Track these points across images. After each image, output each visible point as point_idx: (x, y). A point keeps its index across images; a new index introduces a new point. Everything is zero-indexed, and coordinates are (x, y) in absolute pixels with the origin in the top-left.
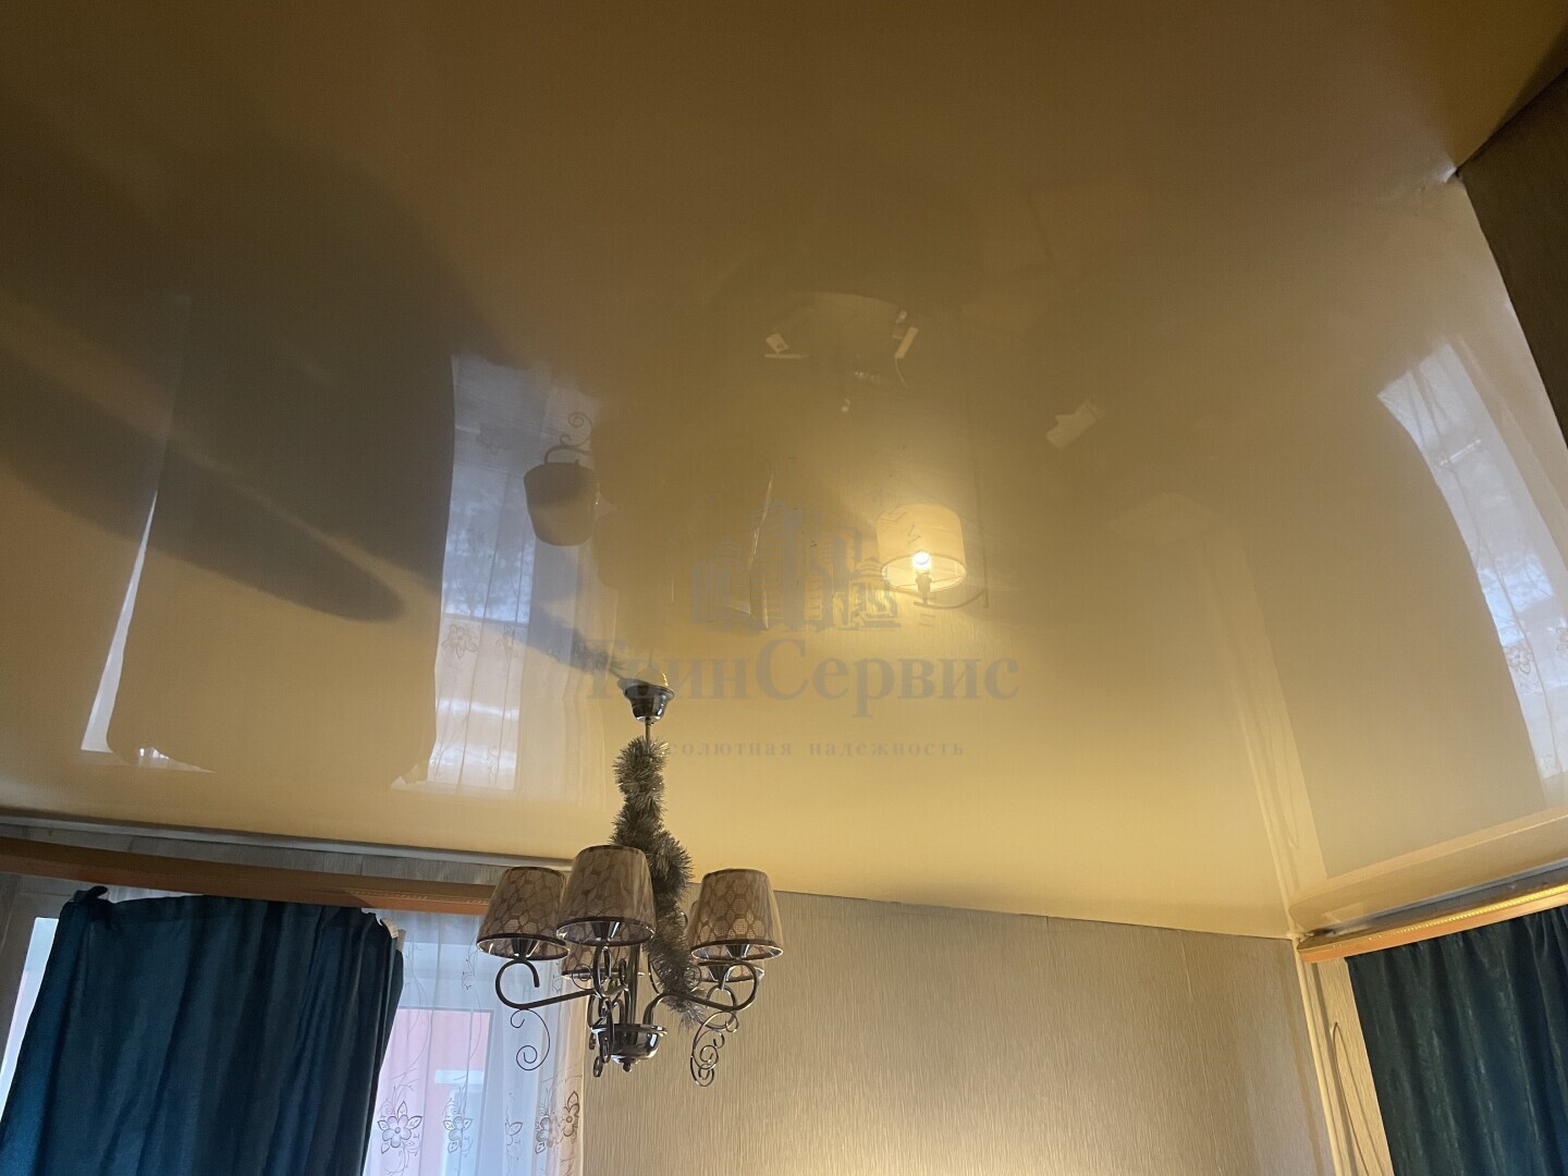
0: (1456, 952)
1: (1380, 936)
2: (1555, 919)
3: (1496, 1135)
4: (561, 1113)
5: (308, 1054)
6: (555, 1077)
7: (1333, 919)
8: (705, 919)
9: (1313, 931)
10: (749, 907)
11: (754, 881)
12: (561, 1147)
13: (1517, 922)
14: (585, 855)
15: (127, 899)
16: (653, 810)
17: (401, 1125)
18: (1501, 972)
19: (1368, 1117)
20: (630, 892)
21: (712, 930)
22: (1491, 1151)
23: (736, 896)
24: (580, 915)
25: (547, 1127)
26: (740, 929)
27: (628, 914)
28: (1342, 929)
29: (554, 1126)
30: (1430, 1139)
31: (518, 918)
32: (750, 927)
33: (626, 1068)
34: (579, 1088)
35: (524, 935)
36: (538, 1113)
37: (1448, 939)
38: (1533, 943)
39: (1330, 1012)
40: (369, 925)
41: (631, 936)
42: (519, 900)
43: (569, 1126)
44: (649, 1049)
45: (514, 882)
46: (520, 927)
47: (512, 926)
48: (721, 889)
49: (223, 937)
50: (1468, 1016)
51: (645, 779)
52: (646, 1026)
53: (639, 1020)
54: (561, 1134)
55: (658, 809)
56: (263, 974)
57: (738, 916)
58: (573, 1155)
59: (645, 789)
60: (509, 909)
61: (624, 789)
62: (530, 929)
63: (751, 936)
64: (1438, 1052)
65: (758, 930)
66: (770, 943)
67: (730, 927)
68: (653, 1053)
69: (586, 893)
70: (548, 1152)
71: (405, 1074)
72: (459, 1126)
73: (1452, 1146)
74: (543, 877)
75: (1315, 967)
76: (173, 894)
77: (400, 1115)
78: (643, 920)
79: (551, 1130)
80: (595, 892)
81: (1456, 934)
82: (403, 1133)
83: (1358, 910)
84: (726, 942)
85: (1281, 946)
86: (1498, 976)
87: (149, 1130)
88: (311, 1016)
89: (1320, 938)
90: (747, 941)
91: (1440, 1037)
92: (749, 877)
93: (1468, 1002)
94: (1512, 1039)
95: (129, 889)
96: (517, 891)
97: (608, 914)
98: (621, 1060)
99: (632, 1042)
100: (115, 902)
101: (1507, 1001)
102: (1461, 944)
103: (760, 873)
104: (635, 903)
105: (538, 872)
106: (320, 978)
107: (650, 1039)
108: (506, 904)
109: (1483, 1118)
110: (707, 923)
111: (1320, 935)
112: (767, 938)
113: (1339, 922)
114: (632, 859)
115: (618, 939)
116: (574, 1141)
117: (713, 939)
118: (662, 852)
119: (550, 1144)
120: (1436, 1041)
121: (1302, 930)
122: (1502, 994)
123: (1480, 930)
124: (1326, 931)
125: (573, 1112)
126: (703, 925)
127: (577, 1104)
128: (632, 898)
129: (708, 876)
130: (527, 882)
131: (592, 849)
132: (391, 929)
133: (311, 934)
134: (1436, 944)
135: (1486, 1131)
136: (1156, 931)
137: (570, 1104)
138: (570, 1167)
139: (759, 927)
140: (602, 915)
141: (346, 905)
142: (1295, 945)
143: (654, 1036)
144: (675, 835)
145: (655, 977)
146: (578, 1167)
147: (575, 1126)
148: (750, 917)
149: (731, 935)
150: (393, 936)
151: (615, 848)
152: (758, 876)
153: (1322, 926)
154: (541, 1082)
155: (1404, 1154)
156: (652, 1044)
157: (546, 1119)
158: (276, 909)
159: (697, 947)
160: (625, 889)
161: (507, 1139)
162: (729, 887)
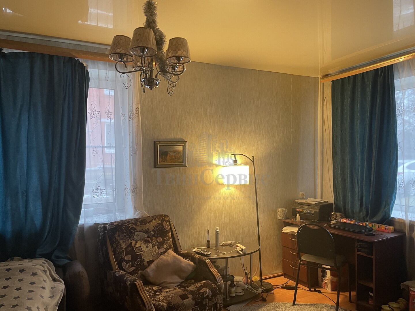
0: (359, 79)
1: (341, 75)
2: (386, 69)
3: (358, 121)
4: (135, 112)
5: (67, 95)
6: (132, 103)
7: (330, 72)
8: (170, 51)
9: (324, 75)
10: (182, 47)
11: (183, 41)
12: (135, 120)
13: (377, 70)
14: (136, 30)
15: (9, 52)
16: (154, 22)
17: (94, 113)
18: (369, 83)
19: (328, 119)
20: (150, 40)
21: (172, 54)
22: (356, 125)
23: (178, 45)
24: (136, 46)
25: (131, 115)
26: (179, 53)
27: (149, 46)
28: (332, 74)
29: (133, 115)
30: (342, 122)
31: (119, 49)
32: (182, 53)
33: (151, 89)
34: (139, 106)
35: (121, 53)
36: (129, 112)
37: (358, 75)
38: (379, 75)
39: (324, 95)
40: (78, 62)
41: (151, 54)
42: (119, 44)
43: (137, 115)
44: (157, 85)
45: (117, 39)
46: (120, 51)
47: (118, 51)
48: (174, 43)
49: (38, 64)
50: (358, 94)
51: (152, 12)
52: (156, 79)
53: (154, 77)
54: (135, 117)
55: (156, 21)
56: (51, 74)
57: (179, 50)
58: (138, 121)
59: (152, 15)
60: (117, 46)
61: (146, 15)
62: (123, 52)
63: (182, 55)
64: (349, 102)
65: (184, 54)
66: (188, 58)
67: (177, 53)
68: (157, 87)
69: (138, 40)
70: (132, 121)
71: (94, 101)
72: (109, 114)
73: (347, 123)
74: (125, 38)
75: (323, 83)
76: (22, 51)
77: (94, 111)
78: (153, 48)
79: (132, 116)
80: (140, 39)
81: (360, 73)
82: (95, 115)
83: (337, 69)
84: (176, 56)
85: (316, 79)
86: (368, 84)
87: (29, 111)
88: (66, 85)
89: (326, 77)
90: (182, 57)
91: (350, 99)
92: (182, 40)
93: (359, 90)
94: (368, 99)
95: (9, 49)
96: (118, 42)
97: (144, 46)
98: (149, 87)
99: (152, 83)
100: (6, 52)
101: (369, 90)
102: (361, 76)
103: (185, 39)
104: (151, 44)
105: (123, 37)
106: (67, 76)
107: (157, 82)
108: (115, 45)
109: (356, 117)
110: (171, 52)
111: (327, 76)
112: (187, 56)
113: (332, 72)
114: (150, 31)
115: (147, 55)
116: (138, 118)
117: (172, 56)
118: (158, 33)
119: (132, 119)
120: (349, 100)
121: (322, 75)
122: (368, 88)
123: (367, 72)
124: (328, 75)
125: (138, 112)
126: (170, 52)
127: (139, 110)
128: (150, 42)
129: (171, 39)
130: (121, 39)
131: (138, 28)
132: (84, 64)
133: (62, 63)
134: (355, 76)
135: (356, 120)
136: (285, 75)
137: (137, 110)
138: (138, 124)
139: (184, 53)
140: (142, 46)
141: (71, 57)
142: (320, 78)
143: (158, 81)
144: (161, 29)
145: (157, 67)
146: (140, 124)
147: (138, 115)
148: (182, 50)
149: (177, 55)
150: (85, 65)
151: (145, 28)
152: (184, 40)
153: (327, 73)
154: (129, 105)
155: (335, 126)
156: (157, 84)
157: (131, 113)
158: (51, 57)
159: (168, 58)
160: (148, 39)
161: (122, 118)
162: (176, 42)
